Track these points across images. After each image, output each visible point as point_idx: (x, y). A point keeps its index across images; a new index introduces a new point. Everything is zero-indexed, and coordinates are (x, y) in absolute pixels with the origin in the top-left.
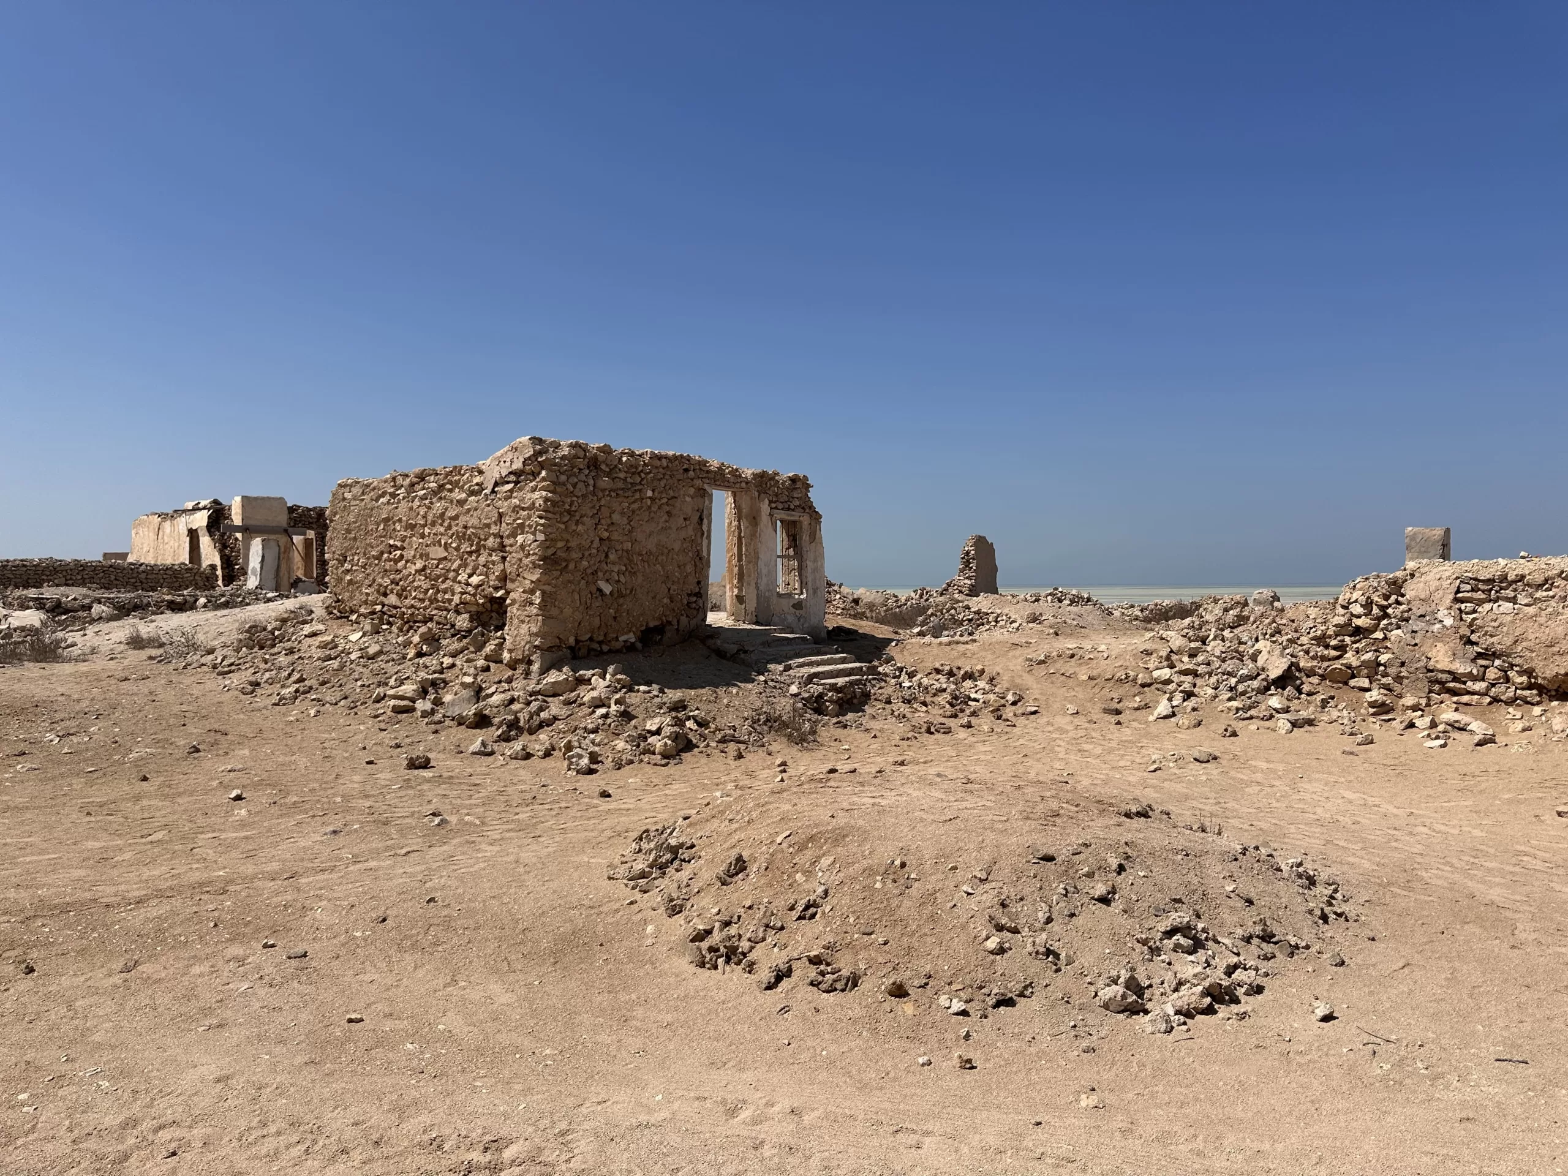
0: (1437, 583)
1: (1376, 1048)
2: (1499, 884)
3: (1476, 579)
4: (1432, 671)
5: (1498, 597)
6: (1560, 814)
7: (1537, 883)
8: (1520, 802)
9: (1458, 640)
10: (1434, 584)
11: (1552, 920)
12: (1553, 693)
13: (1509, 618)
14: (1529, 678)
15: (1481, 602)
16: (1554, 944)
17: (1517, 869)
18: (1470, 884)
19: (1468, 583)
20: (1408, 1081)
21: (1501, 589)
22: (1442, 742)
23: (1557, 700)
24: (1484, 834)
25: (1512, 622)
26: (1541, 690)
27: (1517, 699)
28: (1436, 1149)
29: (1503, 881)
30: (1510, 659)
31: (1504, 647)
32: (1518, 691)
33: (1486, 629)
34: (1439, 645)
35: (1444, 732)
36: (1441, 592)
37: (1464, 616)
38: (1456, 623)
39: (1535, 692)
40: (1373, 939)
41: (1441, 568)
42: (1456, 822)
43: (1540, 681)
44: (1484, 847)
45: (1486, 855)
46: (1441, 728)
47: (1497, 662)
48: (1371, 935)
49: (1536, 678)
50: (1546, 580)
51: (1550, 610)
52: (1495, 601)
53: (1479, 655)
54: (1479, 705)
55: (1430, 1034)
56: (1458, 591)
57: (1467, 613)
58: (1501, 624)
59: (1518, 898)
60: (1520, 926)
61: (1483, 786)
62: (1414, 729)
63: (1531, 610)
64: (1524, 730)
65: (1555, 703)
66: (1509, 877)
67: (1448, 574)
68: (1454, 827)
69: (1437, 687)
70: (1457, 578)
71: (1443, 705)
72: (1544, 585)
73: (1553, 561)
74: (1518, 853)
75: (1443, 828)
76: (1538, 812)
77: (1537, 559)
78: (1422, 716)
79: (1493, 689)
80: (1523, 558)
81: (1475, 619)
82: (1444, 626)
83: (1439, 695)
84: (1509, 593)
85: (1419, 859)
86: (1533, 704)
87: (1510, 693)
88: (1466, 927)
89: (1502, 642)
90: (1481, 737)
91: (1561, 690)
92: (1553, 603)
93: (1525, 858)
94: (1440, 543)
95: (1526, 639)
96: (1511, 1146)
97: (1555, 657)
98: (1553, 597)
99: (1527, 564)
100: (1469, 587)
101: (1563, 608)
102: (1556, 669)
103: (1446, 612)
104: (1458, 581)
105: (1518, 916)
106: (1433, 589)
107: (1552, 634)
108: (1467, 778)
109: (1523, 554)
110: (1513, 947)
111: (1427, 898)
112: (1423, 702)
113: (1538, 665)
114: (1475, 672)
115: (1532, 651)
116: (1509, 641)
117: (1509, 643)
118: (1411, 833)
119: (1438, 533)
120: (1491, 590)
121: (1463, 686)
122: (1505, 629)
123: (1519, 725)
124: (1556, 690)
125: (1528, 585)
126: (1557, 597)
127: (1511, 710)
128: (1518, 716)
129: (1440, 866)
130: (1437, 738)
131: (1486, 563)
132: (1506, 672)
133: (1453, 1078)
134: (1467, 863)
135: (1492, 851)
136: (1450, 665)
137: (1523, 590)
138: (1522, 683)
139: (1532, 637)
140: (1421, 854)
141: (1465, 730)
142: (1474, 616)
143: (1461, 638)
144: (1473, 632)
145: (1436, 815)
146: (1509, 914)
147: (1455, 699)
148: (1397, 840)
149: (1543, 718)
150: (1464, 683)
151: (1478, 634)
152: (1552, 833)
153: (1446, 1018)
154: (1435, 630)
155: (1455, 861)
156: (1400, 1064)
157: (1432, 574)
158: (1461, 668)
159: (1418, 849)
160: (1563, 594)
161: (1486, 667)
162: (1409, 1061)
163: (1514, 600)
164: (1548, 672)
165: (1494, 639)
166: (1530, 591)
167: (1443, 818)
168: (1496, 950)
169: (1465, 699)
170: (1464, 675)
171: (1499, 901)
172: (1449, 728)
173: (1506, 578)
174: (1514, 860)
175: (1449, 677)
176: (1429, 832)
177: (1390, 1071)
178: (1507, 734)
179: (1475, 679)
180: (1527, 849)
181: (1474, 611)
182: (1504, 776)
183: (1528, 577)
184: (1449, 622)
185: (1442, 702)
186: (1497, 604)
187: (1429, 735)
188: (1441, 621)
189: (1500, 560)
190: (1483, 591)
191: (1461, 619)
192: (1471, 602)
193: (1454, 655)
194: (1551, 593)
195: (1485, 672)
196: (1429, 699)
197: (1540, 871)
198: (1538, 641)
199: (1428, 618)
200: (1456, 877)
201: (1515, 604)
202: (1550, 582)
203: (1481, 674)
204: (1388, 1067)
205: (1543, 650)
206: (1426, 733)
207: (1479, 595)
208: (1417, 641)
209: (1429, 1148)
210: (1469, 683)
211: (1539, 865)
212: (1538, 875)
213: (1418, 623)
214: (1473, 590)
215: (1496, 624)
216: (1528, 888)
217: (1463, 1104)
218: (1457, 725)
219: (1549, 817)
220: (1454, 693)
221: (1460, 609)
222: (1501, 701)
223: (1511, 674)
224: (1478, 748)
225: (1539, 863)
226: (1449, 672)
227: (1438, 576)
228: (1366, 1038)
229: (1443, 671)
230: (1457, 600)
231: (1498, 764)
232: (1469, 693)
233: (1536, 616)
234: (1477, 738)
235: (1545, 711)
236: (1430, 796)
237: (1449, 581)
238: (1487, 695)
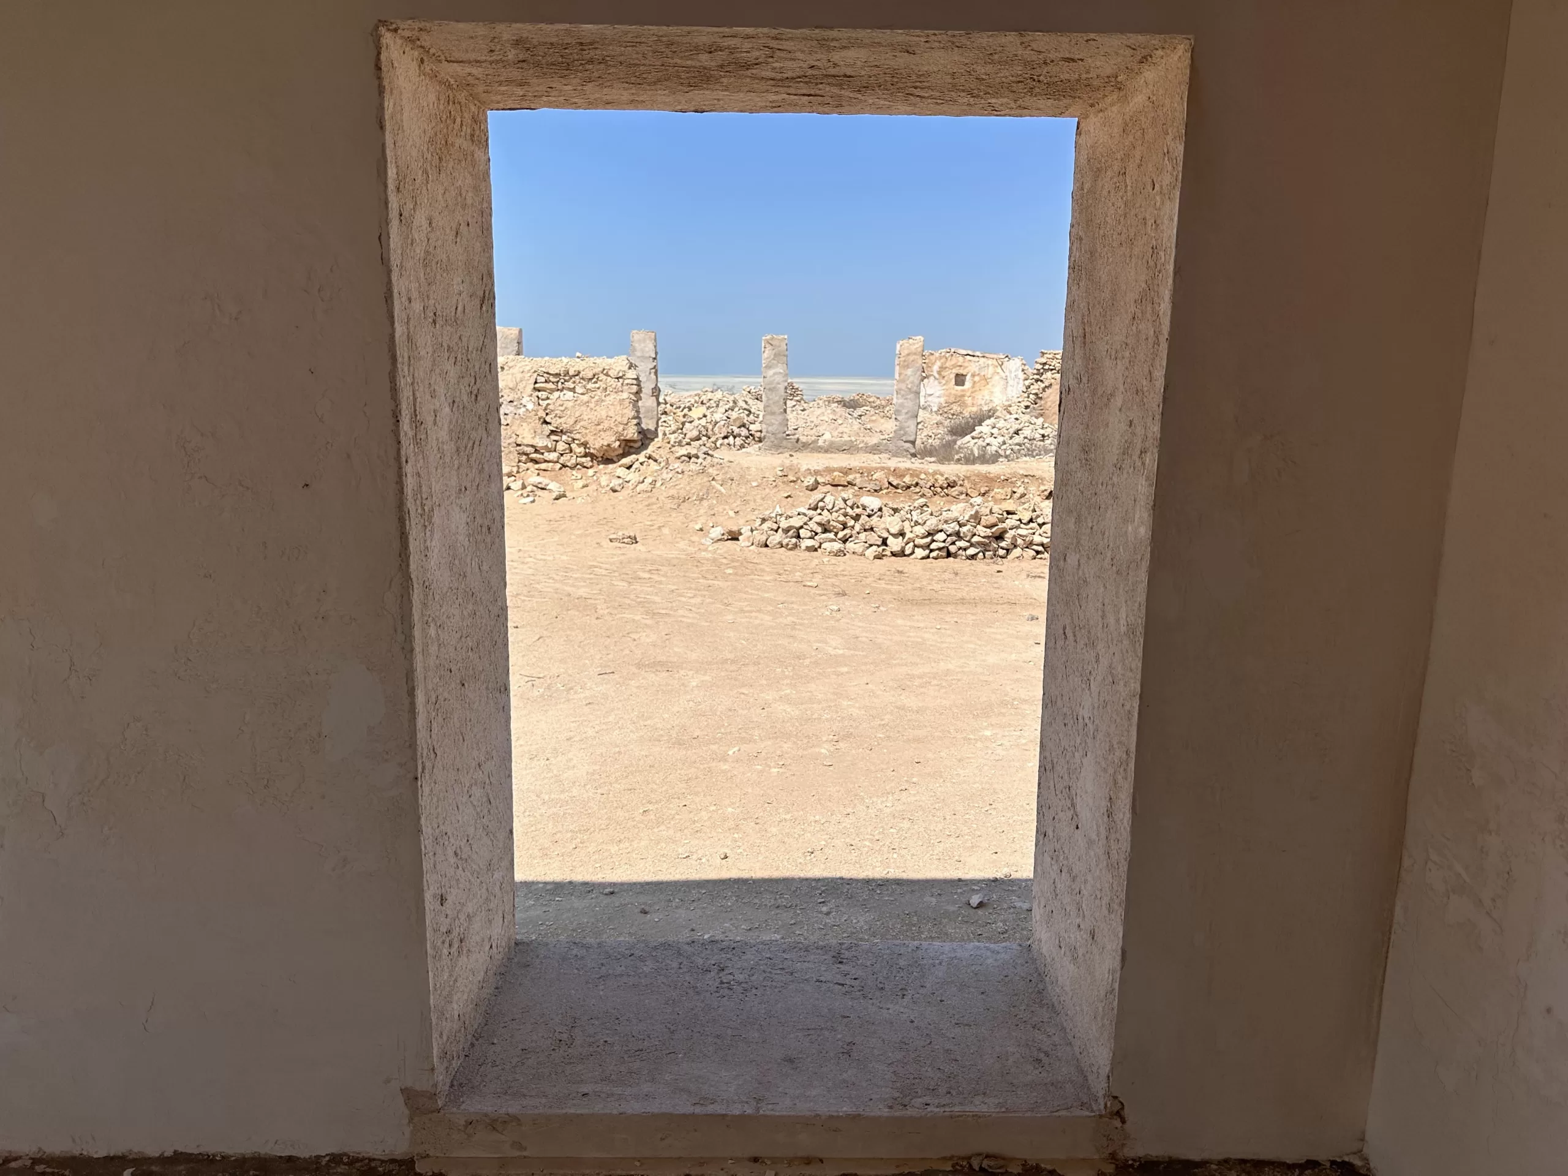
0: (521, 375)
1: (534, 682)
2: (583, 586)
3: (548, 373)
4: (520, 445)
5: (563, 388)
6: (611, 540)
7: (604, 582)
8: (586, 535)
9: (537, 421)
10: (519, 376)
11: (615, 601)
12: (600, 459)
13: (570, 404)
14: (585, 448)
15: (552, 391)
16: (619, 613)
17: (592, 576)
18: (566, 588)
19: (542, 376)
20: (555, 695)
21: (565, 381)
22: (531, 499)
23: (603, 464)
24: (568, 558)
25: (573, 407)
26: (593, 457)
27: (577, 464)
28: (577, 719)
29: (585, 584)
30: (572, 435)
31: (568, 426)
32: (578, 459)
33: (556, 412)
34: (524, 424)
35: (532, 492)
36: (524, 382)
37: (541, 402)
38: (536, 408)
39: (589, 459)
40: (517, 627)
41: (523, 363)
42: (549, 552)
43: (592, 451)
44: (570, 566)
45: (572, 570)
46: (529, 488)
47: (564, 438)
48: (515, 625)
49: (589, 448)
50: (594, 375)
51: (597, 398)
52: (562, 391)
53: (552, 432)
54: (553, 470)
55: (562, 670)
56: (536, 383)
57: (543, 400)
58: (566, 408)
59: (595, 592)
60: (599, 607)
61: (563, 527)
62: (510, 491)
63: (585, 398)
64: (584, 487)
65: (601, 466)
66: (588, 581)
67: (528, 368)
68: (549, 555)
69: (524, 458)
70: (535, 372)
71: (529, 471)
72: (592, 379)
73: (598, 361)
74: (591, 567)
75: (543, 557)
76: (599, 541)
77: (587, 359)
78: (515, 480)
79: (562, 458)
80: (578, 357)
81: (548, 404)
82: (527, 410)
83: (525, 463)
84: (570, 385)
85: (533, 578)
86: (588, 468)
87: (573, 461)
88: (569, 612)
89: (565, 423)
90: (557, 493)
91: (605, 457)
92: (598, 392)
93: (595, 569)
94: (516, 341)
95: (582, 420)
96: (613, 710)
97: (601, 433)
98: (599, 388)
99: (581, 362)
100: (543, 380)
101: (605, 396)
102: (602, 442)
103: (528, 399)
104: (536, 374)
105: (596, 602)
106: (518, 380)
107: (598, 416)
108: (552, 523)
109: (578, 354)
110: (597, 618)
111: (543, 600)
112: (515, 469)
113: (590, 439)
114: (550, 446)
115: (586, 429)
116: (571, 421)
117: (571, 424)
118: (523, 563)
119: (514, 332)
120: (558, 382)
121: (541, 456)
122: (569, 412)
123: (580, 483)
124: (602, 457)
125: (582, 378)
126: (601, 388)
127: (574, 472)
128: (579, 477)
129: (547, 580)
130: (528, 496)
131: (554, 360)
132: (569, 444)
133: (578, 688)
134: (562, 576)
135: (575, 567)
136: (533, 441)
137: (580, 383)
138: (580, 453)
139: (586, 418)
140: (533, 575)
141: (545, 489)
142: (548, 401)
143: (540, 419)
144: (547, 414)
145: (535, 550)
146: (590, 601)
147: (537, 466)
148: (515, 568)
149: (595, 478)
150: (543, 454)
151: (551, 416)
152: (608, 552)
153: (569, 660)
154: (521, 413)
155: (554, 576)
156: (549, 688)
157: (517, 368)
158: (540, 442)
159: (530, 571)
160: (604, 386)
161: (557, 441)
162: (553, 685)
163: (573, 390)
164: (597, 444)
165: (562, 420)
166: (584, 383)
167: (541, 551)
168: (588, 621)
169: (543, 466)
170: (542, 448)
171: (585, 595)
172: (535, 488)
173: (568, 373)
174: (589, 571)
175: (533, 450)
176: (534, 561)
177: (544, 692)
178: (573, 491)
179: (549, 451)
180: (595, 564)
181: (548, 398)
182: (574, 519)
183: (582, 373)
184: (530, 406)
185: (528, 469)
186: (563, 393)
187: (522, 495)
188: (525, 406)
189: (563, 358)
190: (553, 383)
191: (539, 404)
192: (545, 391)
193: (535, 432)
194: (597, 385)
195: (556, 445)
196: (518, 467)
197: (605, 575)
198: (590, 421)
199: (515, 403)
200: (558, 585)
201: (575, 392)
202: (596, 377)
203: (554, 446)
204: (543, 690)
205: (593, 428)
206: (520, 493)
207: (550, 386)
208: (509, 422)
209: (573, 719)
210: (546, 454)
211: (604, 572)
212: (604, 577)
213: (509, 407)
214: (546, 382)
215: (562, 408)
216: (600, 586)
217: (585, 698)
218: (540, 486)
219: (606, 543)
220: (536, 462)
221: (538, 397)
222: (567, 466)
223: (573, 446)
224: (556, 501)
225: (604, 571)
226: (532, 446)
227: (521, 370)
228: (527, 679)
229: (528, 445)
230: (535, 389)
231: (569, 511)
232: (546, 461)
233: (588, 402)
234: (554, 495)
235: (596, 472)
236: (529, 537)
237: (529, 374)
238: (558, 462)
